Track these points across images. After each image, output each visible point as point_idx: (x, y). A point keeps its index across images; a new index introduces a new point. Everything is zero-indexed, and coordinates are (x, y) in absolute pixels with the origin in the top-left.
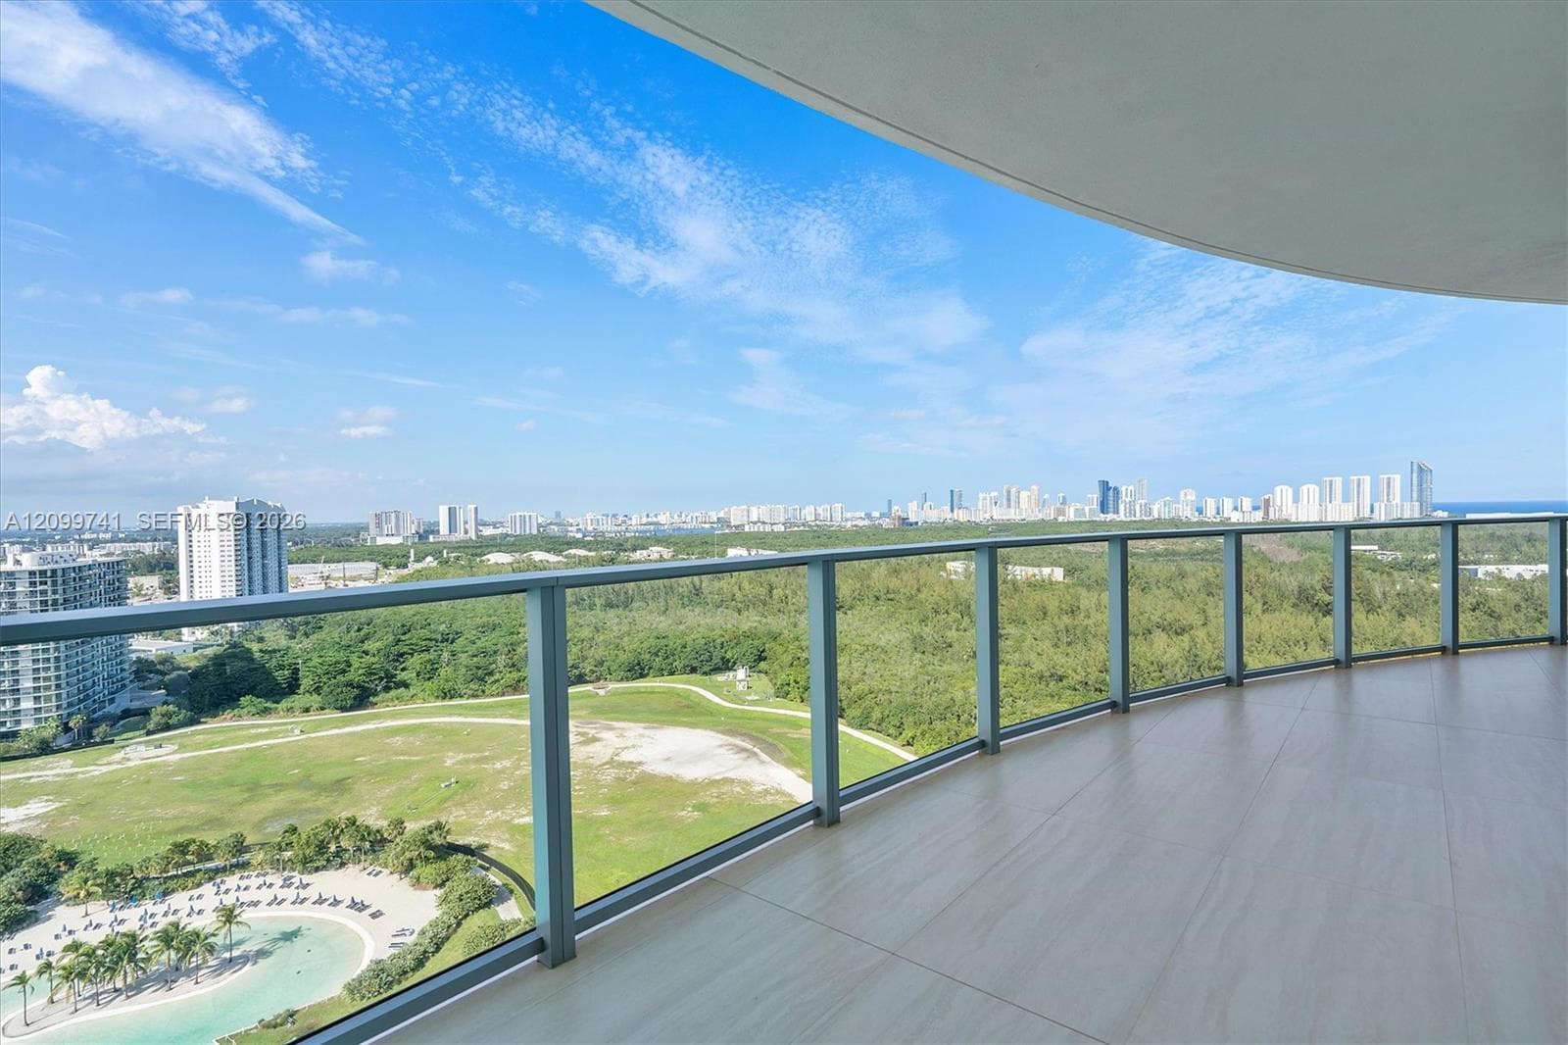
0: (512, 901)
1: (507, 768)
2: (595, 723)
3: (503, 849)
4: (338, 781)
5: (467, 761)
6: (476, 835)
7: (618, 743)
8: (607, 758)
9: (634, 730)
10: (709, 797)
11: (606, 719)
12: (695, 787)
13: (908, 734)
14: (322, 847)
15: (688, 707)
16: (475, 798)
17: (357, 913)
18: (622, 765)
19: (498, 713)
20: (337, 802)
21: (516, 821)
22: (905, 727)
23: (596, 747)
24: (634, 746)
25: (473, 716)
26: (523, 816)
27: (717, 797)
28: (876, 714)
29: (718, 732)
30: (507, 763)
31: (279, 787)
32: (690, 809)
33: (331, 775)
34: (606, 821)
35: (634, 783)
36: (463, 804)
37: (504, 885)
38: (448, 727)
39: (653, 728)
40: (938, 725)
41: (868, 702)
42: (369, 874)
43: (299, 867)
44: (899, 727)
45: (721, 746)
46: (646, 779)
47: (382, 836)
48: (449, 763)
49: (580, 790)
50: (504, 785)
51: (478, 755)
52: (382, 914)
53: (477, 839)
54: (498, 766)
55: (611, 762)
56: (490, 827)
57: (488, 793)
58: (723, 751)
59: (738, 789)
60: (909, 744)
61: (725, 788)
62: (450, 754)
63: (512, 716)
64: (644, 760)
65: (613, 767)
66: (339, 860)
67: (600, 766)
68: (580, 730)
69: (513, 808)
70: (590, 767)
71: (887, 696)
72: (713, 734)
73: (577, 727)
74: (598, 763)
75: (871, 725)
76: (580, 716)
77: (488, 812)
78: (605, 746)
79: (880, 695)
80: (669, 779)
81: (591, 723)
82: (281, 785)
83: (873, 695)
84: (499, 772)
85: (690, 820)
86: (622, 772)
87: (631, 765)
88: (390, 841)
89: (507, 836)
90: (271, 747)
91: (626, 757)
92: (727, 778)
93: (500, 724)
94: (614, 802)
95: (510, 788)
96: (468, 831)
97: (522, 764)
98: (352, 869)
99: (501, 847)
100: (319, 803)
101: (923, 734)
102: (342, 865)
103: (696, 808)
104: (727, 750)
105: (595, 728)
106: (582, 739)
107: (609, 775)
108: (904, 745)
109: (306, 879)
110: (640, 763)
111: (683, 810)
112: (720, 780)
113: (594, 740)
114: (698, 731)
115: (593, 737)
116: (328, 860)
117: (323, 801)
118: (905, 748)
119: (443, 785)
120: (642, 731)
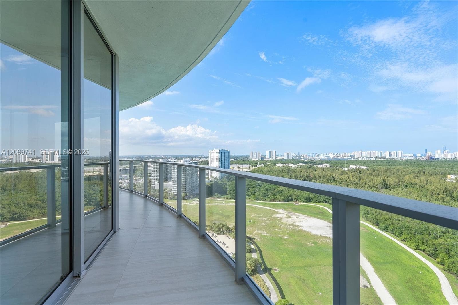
0: (256, 253)
1: (265, 220)
2: (292, 213)
3: (257, 240)
4: (228, 215)
5: (256, 216)
6: (253, 235)
7: (296, 219)
8: (291, 223)
9: (302, 217)
10: (319, 241)
11: (295, 212)
12: (315, 237)
13: (404, 237)
14: (220, 229)
15: (322, 213)
16: (255, 226)
17: (223, 246)
18: (295, 226)
19: (267, 206)
20: (227, 220)
21: (263, 234)
22: (404, 234)
23: (290, 219)
24: (300, 221)
25: (261, 205)
26: (265, 233)
27: (321, 241)
28: (391, 227)
29: (328, 222)
30: (265, 219)
31: (217, 214)
32: (311, 243)
33: (227, 214)
34: (285, 240)
35: (297, 231)
36: (252, 227)
37: (255, 249)
38: (255, 207)
39: (308, 217)
40: (419, 236)
41: (388, 222)
42: (228, 238)
43: (215, 232)
44: (401, 233)
45: (327, 226)
46: (302, 231)
47: (231, 230)
48: (252, 216)
49: (281, 230)
50: (263, 224)
51: (259, 216)
52: (228, 247)
53: (252, 236)
54: (263, 219)
55: (292, 224)
56: (257, 234)
57: (259, 225)
58: (328, 228)
59: (329, 241)
60: (405, 241)
61: (325, 239)
62: (253, 214)
63: (270, 207)
64: (302, 226)
65: (292, 226)
66: (223, 233)
67: (289, 225)
68: (287, 214)
69: (263, 231)
70: (286, 224)
71: (397, 222)
72: (326, 222)
73: (286, 213)
74: (289, 224)
75: (388, 230)
76: (288, 210)
77: (257, 230)
78: (292, 220)
79: (394, 221)
80: (308, 233)
81: (290, 213)
82: (218, 214)
83: (392, 220)
84: (263, 221)
85: (310, 246)
86: (294, 228)
87: (298, 226)
88: (233, 231)
89: (260, 237)
90: (218, 205)
91: (297, 224)
92: (326, 236)
93: (267, 209)
94: (289, 235)
95: (264, 225)
96: (251, 234)
97: (269, 220)
98: (225, 236)
99: (258, 240)
100: (223, 220)
101: (411, 238)
102: (223, 234)
103: (313, 243)
104: (330, 228)
105: (291, 214)
106: (287, 216)
107: (291, 227)
108: (402, 241)
109: (216, 235)
110: (301, 226)
111: (309, 242)
112: (323, 237)
113: (290, 217)
114: (322, 220)
115: (290, 216)
116: (220, 233)
117: (224, 219)
118: (403, 242)
119: (249, 221)
120: (304, 217)
